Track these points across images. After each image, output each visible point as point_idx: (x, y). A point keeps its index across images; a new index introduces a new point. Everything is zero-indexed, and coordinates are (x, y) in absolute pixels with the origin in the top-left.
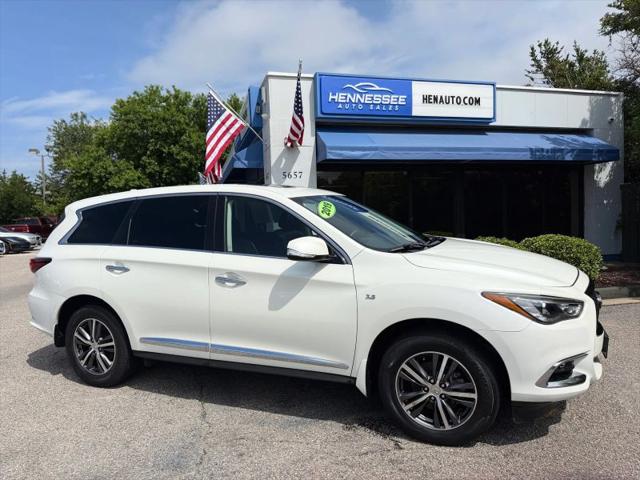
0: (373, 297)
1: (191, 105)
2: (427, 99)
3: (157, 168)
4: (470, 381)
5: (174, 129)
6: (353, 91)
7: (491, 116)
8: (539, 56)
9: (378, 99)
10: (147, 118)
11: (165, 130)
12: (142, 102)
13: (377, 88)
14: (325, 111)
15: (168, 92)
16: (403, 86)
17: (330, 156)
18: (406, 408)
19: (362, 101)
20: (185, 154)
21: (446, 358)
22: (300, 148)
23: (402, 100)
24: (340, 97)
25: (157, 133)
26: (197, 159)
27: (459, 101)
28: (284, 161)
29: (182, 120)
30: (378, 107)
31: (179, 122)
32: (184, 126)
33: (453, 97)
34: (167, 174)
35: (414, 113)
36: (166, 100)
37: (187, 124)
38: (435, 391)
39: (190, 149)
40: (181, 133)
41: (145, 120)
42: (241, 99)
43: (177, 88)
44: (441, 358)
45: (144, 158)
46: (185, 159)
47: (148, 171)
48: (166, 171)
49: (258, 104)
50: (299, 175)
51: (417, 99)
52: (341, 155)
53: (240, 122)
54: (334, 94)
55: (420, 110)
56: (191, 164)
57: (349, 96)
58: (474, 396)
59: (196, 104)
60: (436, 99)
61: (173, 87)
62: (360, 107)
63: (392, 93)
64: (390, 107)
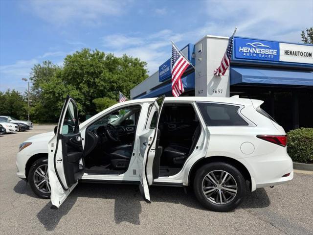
1: (105, 59)
2: (287, 52)
3: (88, 90)
5: (97, 70)
6: (251, 47)
8: (306, 36)
9: (263, 51)
10: (83, 64)
11: (92, 70)
12: (81, 56)
13: (263, 46)
15: (94, 52)
17: (244, 81)
19: (256, 52)
20: (103, 83)
22: (222, 77)
23: (275, 52)
24: (244, 49)
25: (88, 72)
26: (108, 85)
27: (302, 54)
30: (263, 56)
31: (100, 67)
32: (102, 69)
33: (299, 52)
34: (92, 93)
35: (280, 60)
36: (93, 56)
37: (103, 68)
39: (104, 80)
40: (100, 73)
41: (82, 65)
42: (128, 57)
43: (98, 50)
45: (81, 84)
46: (102, 85)
47: (83, 91)
48: (92, 91)
50: (221, 91)
51: (282, 52)
52: (250, 80)
54: (242, 48)
55: (283, 58)
56: (105, 88)
57: (249, 49)
59: (108, 58)
60: (291, 53)
61: (96, 49)
62: (255, 55)
63: (270, 49)
64: (269, 56)
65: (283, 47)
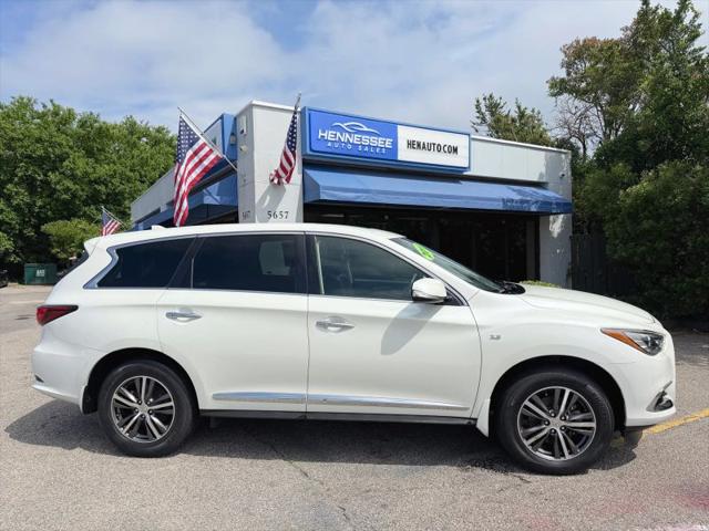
0: (498, 338)
1: (75, 125)
2: (411, 144)
3: (27, 199)
4: (588, 411)
5: (54, 152)
6: (342, 130)
7: (466, 165)
8: (483, 110)
9: (366, 140)
10: (14, 135)
11: (40, 152)
12: (9, 116)
13: (366, 129)
14: (314, 148)
15: (44, 106)
16: (389, 129)
17: (323, 196)
18: (527, 443)
19: (351, 141)
20: (69, 184)
21: (568, 391)
22: (287, 186)
23: (388, 143)
24: (329, 135)
25: (29, 157)
26: (83, 190)
27: (439, 148)
28: (268, 198)
29: (65, 143)
30: (366, 149)
31: (60, 145)
32: (67, 150)
33: (434, 144)
34: (40, 207)
35: (399, 158)
36: (42, 116)
37: (71, 148)
38: (556, 424)
39: (73, 177)
40: (62, 158)
41: (13, 139)
43: (56, 103)
44: (563, 392)
45: (9, 186)
46: (67, 190)
47: (15, 203)
48: (39, 203)
49: (233, 134)
50: (285, 215)
51: (402, 144)
52: (335, 196)
53: (217, 153)
54: (323, 132)
55: (405, 155)
56: (74, 196)
57: (338, 134)
58: (594, 425)
59: (83, 124)
60: (419, 145)
61: (51, 101)
62: (350, 147)
63: (379, 136)
64: (378, 150)
65: (404, 135)
